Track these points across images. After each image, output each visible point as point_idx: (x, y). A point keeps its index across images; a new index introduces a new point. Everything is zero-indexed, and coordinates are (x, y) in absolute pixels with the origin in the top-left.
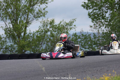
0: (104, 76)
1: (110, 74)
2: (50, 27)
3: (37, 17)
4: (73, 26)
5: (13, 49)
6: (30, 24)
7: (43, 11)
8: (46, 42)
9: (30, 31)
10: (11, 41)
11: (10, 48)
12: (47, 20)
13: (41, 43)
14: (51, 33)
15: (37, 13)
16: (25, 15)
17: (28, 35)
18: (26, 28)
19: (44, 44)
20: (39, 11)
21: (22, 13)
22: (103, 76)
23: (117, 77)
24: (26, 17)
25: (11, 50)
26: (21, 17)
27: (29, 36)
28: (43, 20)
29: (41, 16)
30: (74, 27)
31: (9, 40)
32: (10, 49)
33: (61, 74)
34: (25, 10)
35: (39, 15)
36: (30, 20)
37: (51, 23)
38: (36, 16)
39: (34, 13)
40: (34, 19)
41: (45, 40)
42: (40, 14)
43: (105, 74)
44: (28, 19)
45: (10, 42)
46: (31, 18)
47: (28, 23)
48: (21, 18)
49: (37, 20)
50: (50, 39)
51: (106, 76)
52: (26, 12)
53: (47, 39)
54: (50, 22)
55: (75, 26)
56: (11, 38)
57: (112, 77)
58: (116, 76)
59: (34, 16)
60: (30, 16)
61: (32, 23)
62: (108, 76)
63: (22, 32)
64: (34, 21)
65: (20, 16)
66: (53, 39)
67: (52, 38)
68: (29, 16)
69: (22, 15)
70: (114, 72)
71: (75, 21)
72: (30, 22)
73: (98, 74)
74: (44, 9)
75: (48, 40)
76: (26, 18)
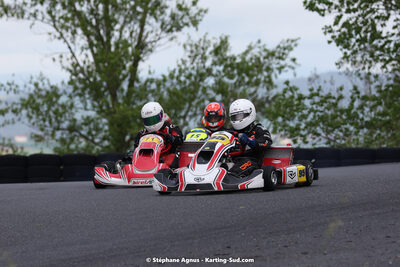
2: (214, 64)
3: (170, 30)
5: (94, 133)
6: (151, 51)
7: (193, 11)
8: (198, 112)
9: (150, 73)
10: (89, 106)
11: (83, 127)
12: (205, 41)
13: (183, 114)
15: (173, 17)
16: (132, 23)
17: (144, 87)
18: (135, 65)
19: (195, 115)
20: (180, 7)
21: (126, 17)
24: (137, 27)
25: (89, 133)
26: (122, 28)
27: (146, 90)
29: (187, 24)
30: (291, 64)
31: (82, 101)
32: (83, 132)
34: (134, 8)
35: (180, 23)
36: (147, 40)
37: (217, 51)
38: (169, 27)
39: (161, 17)
40: (164, 34)
41: (198, 103)
42: (182, 18)
44: (144, 34)
45: (86, 109)
47: (142, 48)
48: (121, 33)
49: (172, 39)
52: (139, 13)
53: (204, 101)
55: (294, 60)
56: (87, 96)
59: (162, 27)
60: (150, 25)
61: (157, 49)
65: (118, 27)
66: (223, 101)
67: (219, 98)
69: (125, 22)
71: (296, 45)
72: (150, 46)
74: (194, 3)
76: (139, 31)
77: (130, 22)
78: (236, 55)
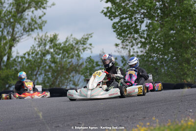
0: (138, 126)
1: (148, 124)
2: (50, 48)
3: (28, 31)
4: (87, 45)
6: (18, 41)
7: (39, 21)
8: (43, 72)
12: (45, 36)
13: (35, 73)
14: (53, 57)
15: (29, 24)
16: (8, 27)
17: (14, 60)
18: (10, 48)
19: (41, 74)
20: (32, 20)
21: (5, 24)
22: (136, 127)
23: (159, 128)
26: (3, 30)
27: (16, 62)
28: (38, 35)
29: (36, 28)
30: (90, 47)
33: (69, 123)
34: (9, 19)
35: (33, 28)
36: (17, 36)
37: (52, 41)
38: (27, 29)
39: (23, 24)
40: (25, 33)
41: (42, 68)
42: (34, 25)
43: (140, 123)
44: (15, 33)
46: (20, 33)
47: (14, 40)
48: (2, 32)
49: (29, 35)
50: (50, 67)
51: (142, 127)
53: (45, 66)
54: (51, 38)
55: (91, 45)
57: (152, 128)
58: (158, 126)
59: (23, 29)
60: (18, 28)
61: (21, 40)
62: (145, 126)
63: (5, 55)
64: (24, 37)
66: (55, 66)
67: (53, 65)
68: (16, 29)
69: (5, 27)
70: (155, 120)
71: (91, 37)
72: (17, 39)
73: (129, 124)
74: (40, 18)
76: (12, 31)
77: (7, 27)
78: (61, 42)
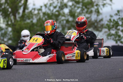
9: (34, 5)
75: (65, 22)
